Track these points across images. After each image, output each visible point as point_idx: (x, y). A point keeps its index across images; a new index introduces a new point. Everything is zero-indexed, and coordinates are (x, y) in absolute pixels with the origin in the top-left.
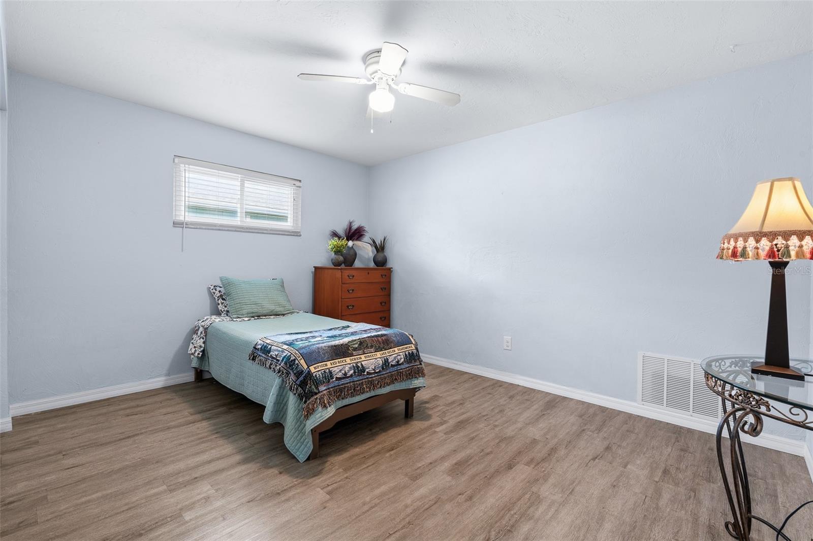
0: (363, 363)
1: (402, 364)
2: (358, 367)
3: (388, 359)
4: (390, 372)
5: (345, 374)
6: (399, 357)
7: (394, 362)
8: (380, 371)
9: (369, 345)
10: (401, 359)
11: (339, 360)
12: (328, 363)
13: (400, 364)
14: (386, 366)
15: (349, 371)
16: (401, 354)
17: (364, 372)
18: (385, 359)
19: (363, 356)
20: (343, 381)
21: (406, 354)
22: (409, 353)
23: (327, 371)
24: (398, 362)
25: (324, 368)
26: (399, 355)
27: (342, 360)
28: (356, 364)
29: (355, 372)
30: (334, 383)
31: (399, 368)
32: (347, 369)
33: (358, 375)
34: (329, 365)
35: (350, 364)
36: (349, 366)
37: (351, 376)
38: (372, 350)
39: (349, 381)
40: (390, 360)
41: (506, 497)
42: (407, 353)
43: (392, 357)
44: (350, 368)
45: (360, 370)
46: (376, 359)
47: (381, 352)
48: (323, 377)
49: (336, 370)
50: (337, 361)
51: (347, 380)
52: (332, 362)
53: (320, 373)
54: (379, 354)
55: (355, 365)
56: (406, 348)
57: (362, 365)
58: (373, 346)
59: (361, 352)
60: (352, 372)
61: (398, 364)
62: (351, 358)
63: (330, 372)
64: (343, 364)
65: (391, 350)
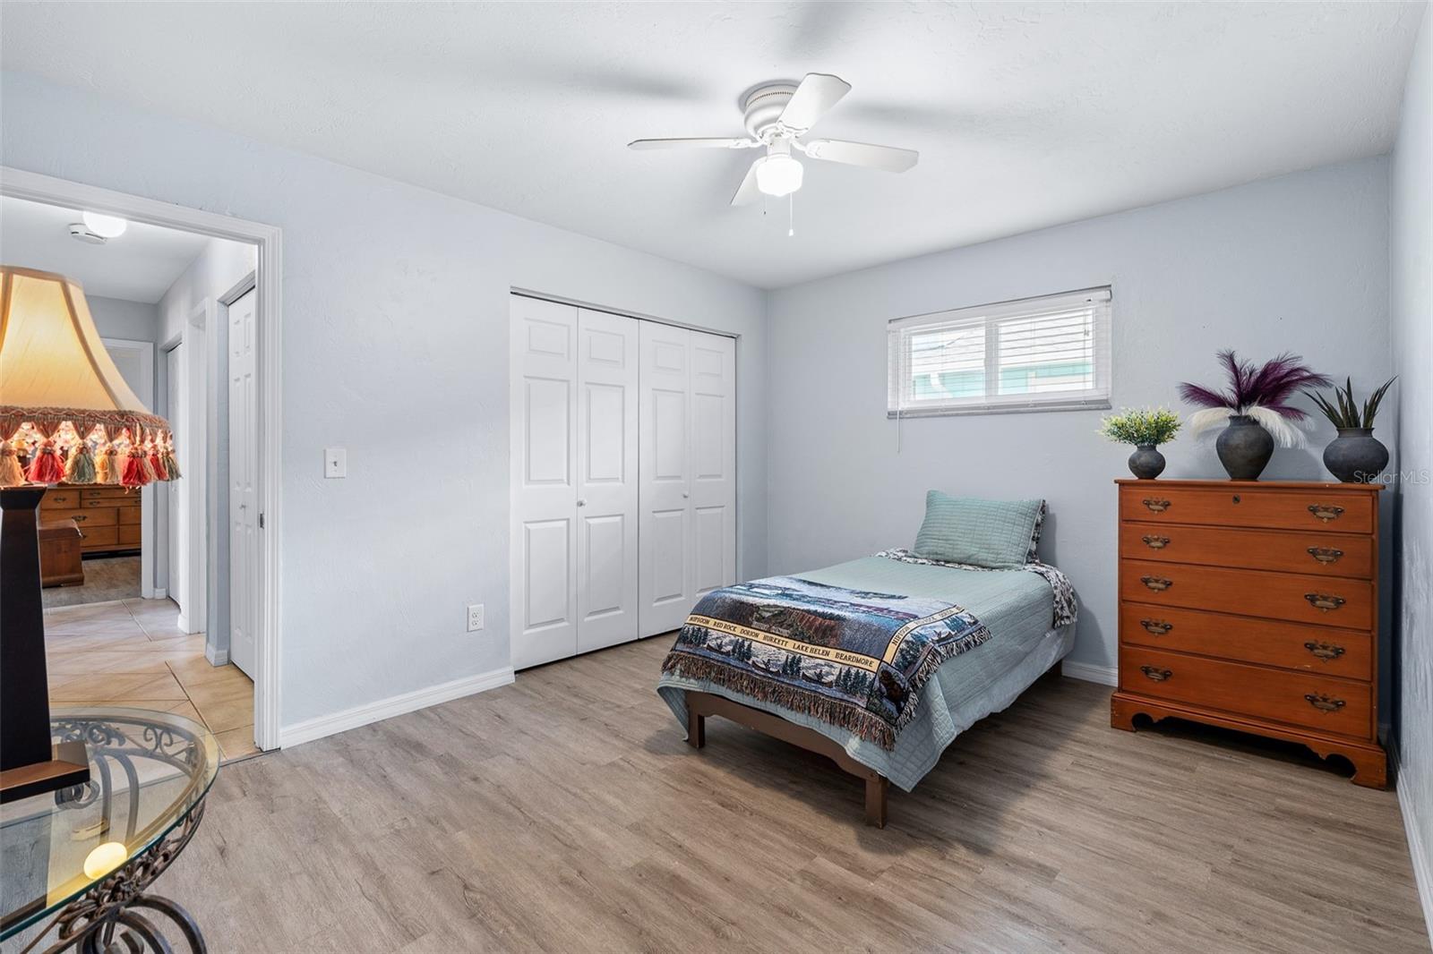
0: (754, 644)
1: (830, 685)
2: (742, 645)
3: (800, 660)
4: (798, 687)
5: (720, 646)
6: (826, 669)
7: (812, 672)
8: (777, 674)
9: (789, 622)
10: (828, 674)
11: (728, 624)
12: (712, 621)
13: (823, 684)
14: (792, 670)
15: (727, 644)
16: (836, 665)
17: (749, 659)
18: (794, 657)
19: (762, 635)
20: (714, 655)
21: (849, 671)
22: (858, 673)
23: (703, 630)
24: (820, 676)
25: (702, 624)
26: (832, 666)
27: (731, 625)
28: (743, 641)
29: (734, 651)
30: (702, 650)
31: (820, 690)
32: (726, 640)
33: (738, 659)
34: (710, 625)
35: (735, 636)
36: (733, 637)
37: (728, 654)
38: (785, 632)
39: (720, 659)
40: (802, 664)
41: (556, 930)
42: (853, 671)
43: (813, 660)
44: (731, 641)
45: (743, 652)
46: (779, 649)
47: (798, 643)
48: (692, 635)
49: (714, 634)
50: (724, 623)
51: (720, 657)
52: (718, 621)
53: (692, 627)
54: (791, 644)
55: (740, 641)
56: (858, 661)
57: (750, 646)
58: (792, 626)
59: (766, 626)
60: (730, 648)
61: (818, 679)
62: (745, 628)
63: (706, 634)
64: (729, 631)
65: (822, 649)
